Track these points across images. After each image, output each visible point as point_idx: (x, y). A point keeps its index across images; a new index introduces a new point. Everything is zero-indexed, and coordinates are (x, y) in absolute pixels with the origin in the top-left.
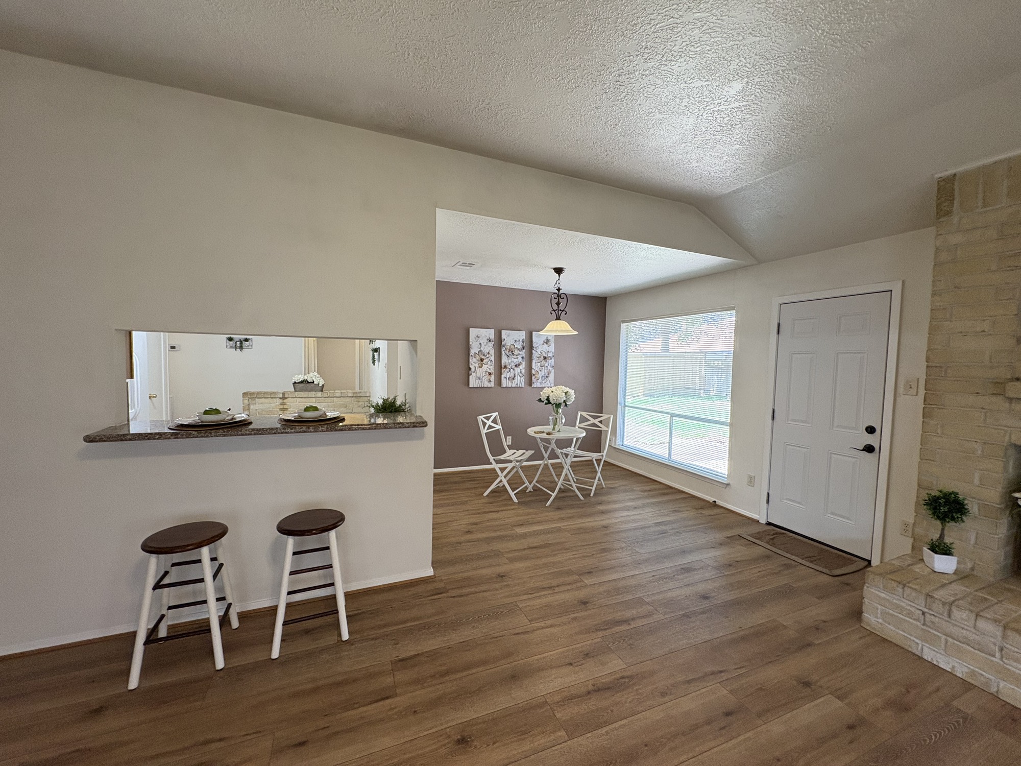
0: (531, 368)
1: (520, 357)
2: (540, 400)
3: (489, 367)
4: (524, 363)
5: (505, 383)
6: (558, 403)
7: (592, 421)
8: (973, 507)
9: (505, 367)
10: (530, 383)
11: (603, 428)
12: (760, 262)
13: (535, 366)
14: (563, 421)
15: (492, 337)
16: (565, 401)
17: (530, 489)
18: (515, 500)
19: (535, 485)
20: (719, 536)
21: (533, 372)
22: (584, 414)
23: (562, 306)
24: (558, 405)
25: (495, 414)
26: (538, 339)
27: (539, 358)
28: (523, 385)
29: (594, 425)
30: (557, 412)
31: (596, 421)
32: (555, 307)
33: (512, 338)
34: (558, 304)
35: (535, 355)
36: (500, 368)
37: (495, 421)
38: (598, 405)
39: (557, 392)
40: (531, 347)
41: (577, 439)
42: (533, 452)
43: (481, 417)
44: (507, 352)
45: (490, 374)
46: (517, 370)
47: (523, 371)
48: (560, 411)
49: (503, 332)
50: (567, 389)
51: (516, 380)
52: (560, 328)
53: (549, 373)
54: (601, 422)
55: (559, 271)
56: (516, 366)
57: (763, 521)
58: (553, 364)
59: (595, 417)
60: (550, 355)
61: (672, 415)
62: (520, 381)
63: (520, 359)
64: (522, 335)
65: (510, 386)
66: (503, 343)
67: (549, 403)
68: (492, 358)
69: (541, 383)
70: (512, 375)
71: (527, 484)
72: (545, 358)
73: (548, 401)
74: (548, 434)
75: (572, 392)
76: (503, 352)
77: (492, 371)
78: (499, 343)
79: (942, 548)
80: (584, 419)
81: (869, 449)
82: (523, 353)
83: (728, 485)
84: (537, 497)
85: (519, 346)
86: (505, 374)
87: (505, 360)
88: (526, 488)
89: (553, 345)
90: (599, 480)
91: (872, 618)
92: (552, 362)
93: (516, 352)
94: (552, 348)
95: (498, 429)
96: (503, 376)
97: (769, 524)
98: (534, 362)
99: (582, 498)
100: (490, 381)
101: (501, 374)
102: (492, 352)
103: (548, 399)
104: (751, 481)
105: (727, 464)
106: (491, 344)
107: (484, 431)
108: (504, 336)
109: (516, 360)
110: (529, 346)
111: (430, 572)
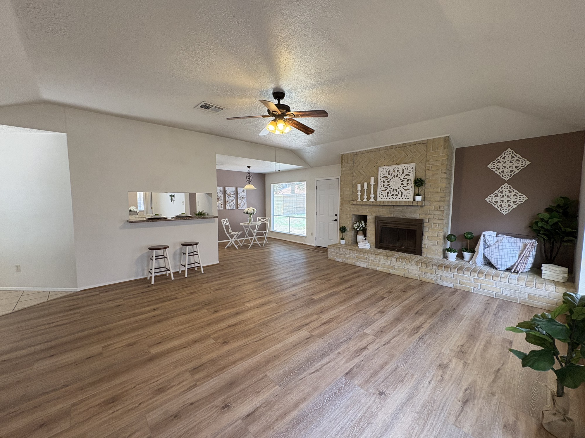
0: (237, 202)
1: (233, 198)
2: (244, 213)
3: (221, 202)
4: (235, 200)
5: (227, 208)
6: (251, 213)
7: (262, 220)
8: (348, 229)
9: (227, 202)
10: (237, 208)
11: (266, 222)
12: (312, 167)
13: (239, 201)
14: (253, 220)
15: (222, 190)
16: (253, 213)
17: (241, 245)
18: (237, 248)
19: (243, 244)
20: (302, 250)
21: (238, 203)
22: (259, 218)
23: (250, 179)
24: (251, 214)
25: (227, 219)
26: (240, 190)
27: (241, 197)
28: (235, 209)
29: (263, 222)
30: (250, 217)
31: (264, 220)
32: (248, 180)
33: (230, 190)
34: (249, 178)
35: (239, 196)
36: (225, 202)
37: (226, 222)
38: (264, 215)
39: (251, 210)
40: (237, 194)
41: (258, 225)
42: (242, 232)
43: (222, 220)
44: (228, 196)
45: (221, 204)
46: (232, 203)
47: (235, 203)
48: (251, 216)
49: (226, 188)
50: (253, 209)
51: (232, 207)
52: (250, 187)
53: (245, 203)
54: (265, 220)
55: (249, 167)
56: (232, 201)
57: (315, 246)
58: (246, 200)
59: (263, 219)
60: (245, 196)
61: (290, 217)
62: (234, 207)
63: (233, 199)
64: (233, 189)
65: (230, 209)
66: (226, 192)
67: (248, 213)
68: (222, 198)
69: (242, 208)
70: (230, 205)
71: (240, 244)
72: (243, 198)
73: (247, 213)
74: (248, 224)
75: (255, 209)
76: (226, 196)
77: (222, 203)
78: (225, 192)
79: (343, 239)
80: (259, 220)
81: (336, 220)
82: (234, 196)
83: (306, 237)
84: (245, 247)
85: (233, 193)
86: (227, 204)
87: (227, 199)
88: (240, 245)
89: (246, 193)
90: (266, 241)
91: (330, 256)
92: (245, 199)
93: (231, 196)
94: (245, 194)
95: (228, 225)
96: (227, 205)
97: (316, 246)
98: (238, 199)
99: (260, 246)
100: (222, 207)
101: (226, 204)
102: (222, 196)
103: (247, 212)
104: (312, 234)
105: (305, 231)
106: (221, 193)
107: (224, 225)
108: (226, 189)
109: (231, 199)
110: (237, 193)
111: (218, 262)
